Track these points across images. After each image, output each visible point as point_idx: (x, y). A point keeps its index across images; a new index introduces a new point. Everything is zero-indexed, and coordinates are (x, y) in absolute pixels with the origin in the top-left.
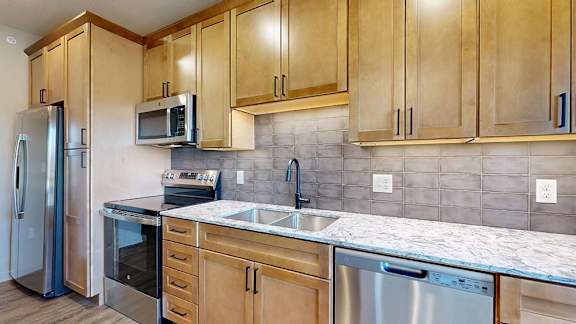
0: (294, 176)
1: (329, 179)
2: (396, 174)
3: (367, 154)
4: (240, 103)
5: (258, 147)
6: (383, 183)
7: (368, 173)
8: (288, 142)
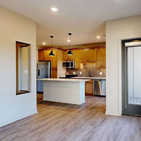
0: (89, 73)
1: (94, 73)
2: (103, 72)
3: (99, 70)
4: (82, 62)
5: (84, 68)
6: (101, 73)
7: (99, 72)
8: (89, 68)
